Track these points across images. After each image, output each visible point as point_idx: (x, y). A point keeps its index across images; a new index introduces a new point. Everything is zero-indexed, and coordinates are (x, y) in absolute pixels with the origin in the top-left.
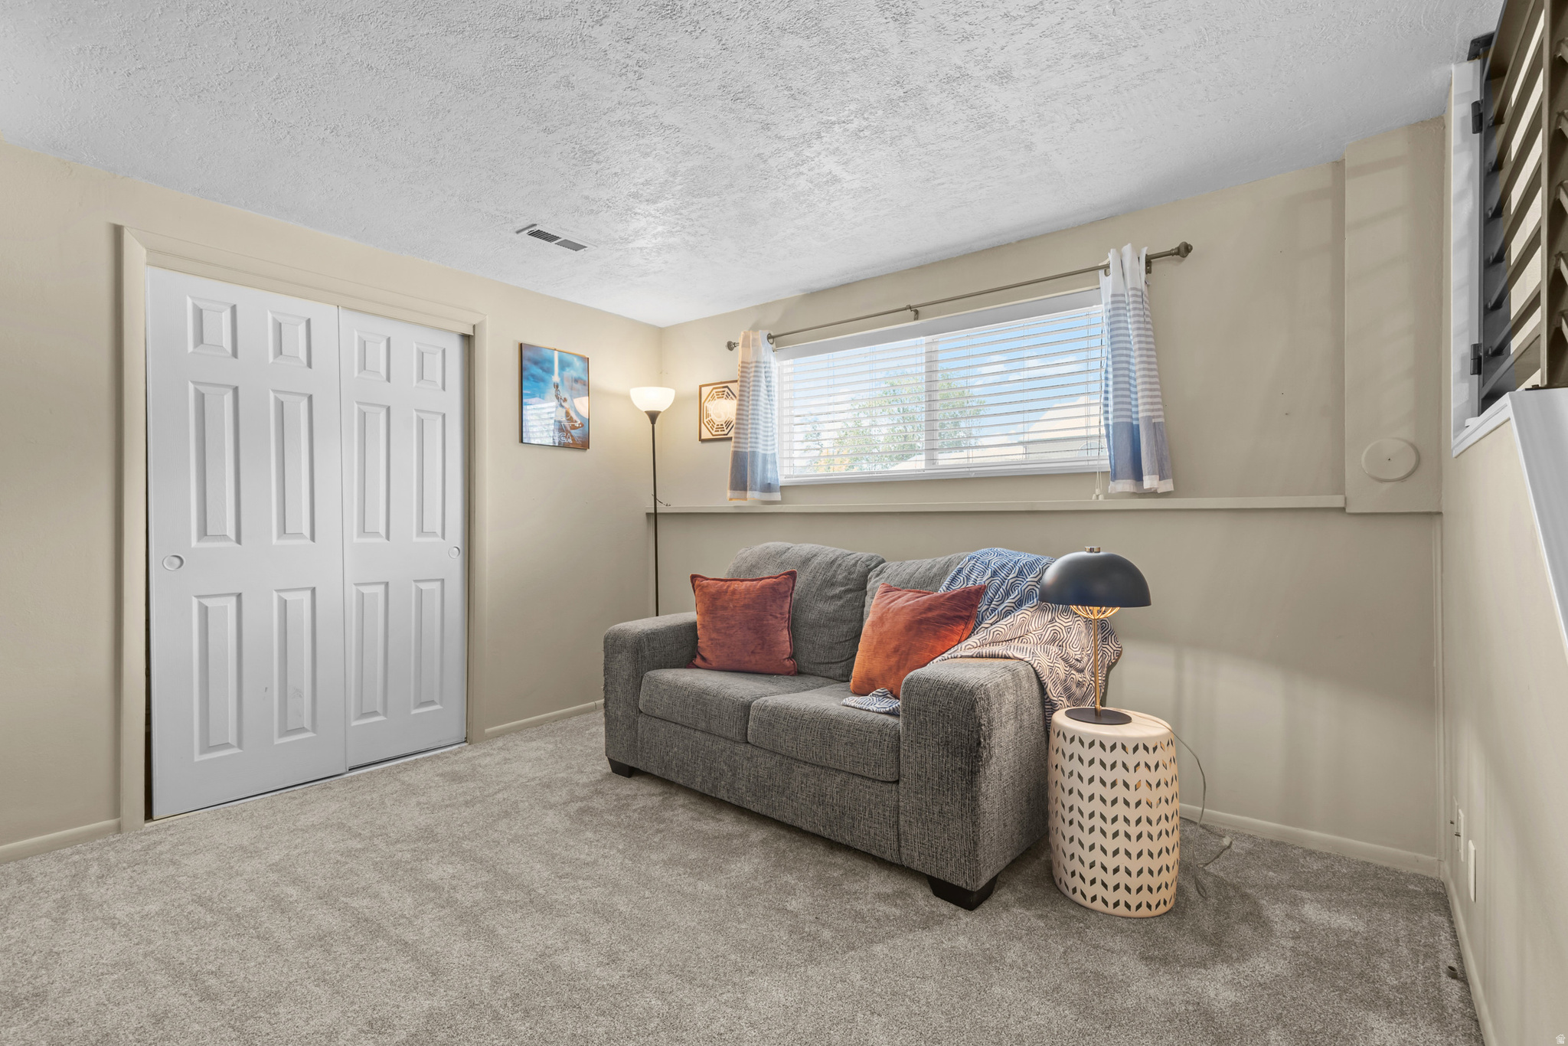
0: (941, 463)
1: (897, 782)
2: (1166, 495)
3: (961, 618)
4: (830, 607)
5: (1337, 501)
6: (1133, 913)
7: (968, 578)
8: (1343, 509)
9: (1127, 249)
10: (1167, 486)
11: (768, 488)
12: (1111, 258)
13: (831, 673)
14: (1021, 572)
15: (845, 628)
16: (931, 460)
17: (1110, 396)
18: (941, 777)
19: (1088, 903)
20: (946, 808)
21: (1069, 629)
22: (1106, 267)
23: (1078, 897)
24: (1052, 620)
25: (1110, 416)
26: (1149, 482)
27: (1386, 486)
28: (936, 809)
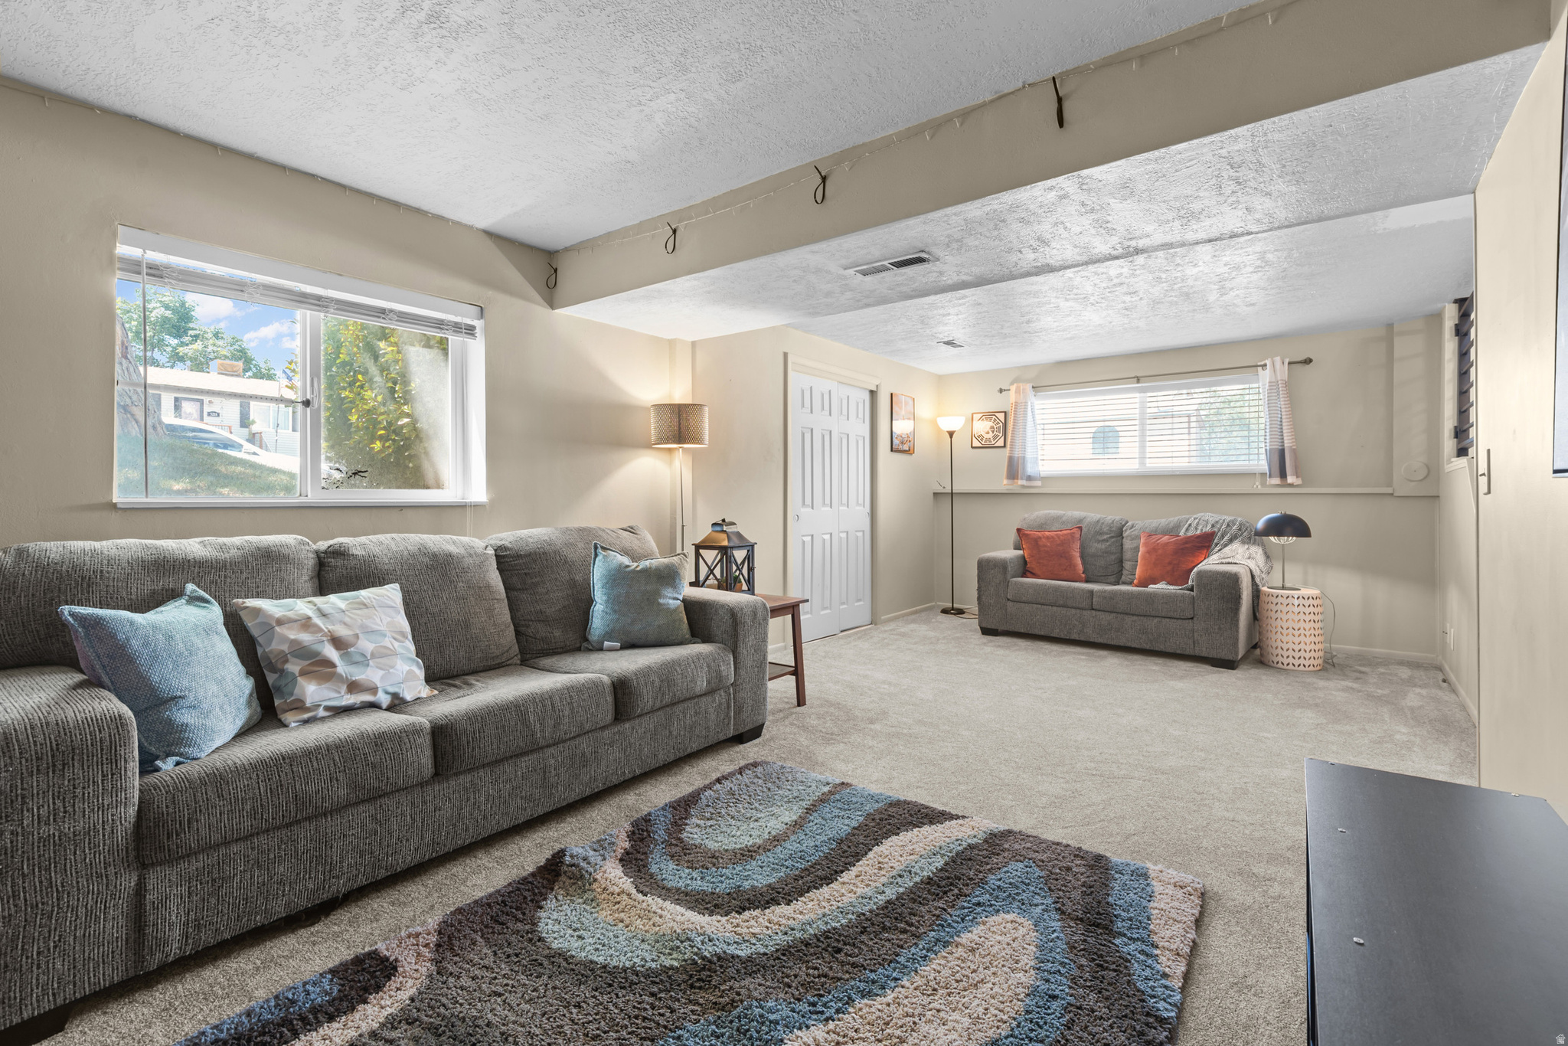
0: (1148, 465)
1: (1192, 618)
2: (1297, 486)
3: (1205, 547)
4: (1102, 546)
5: (1389, 490)
6: (1307, 669)
7: (1196, 529)
8: (1392, 494)
9: (1278, 359)
10: (1299, 481)
11: (1029, 478)
12: (1268, 362)
13: (1109, 581)
14: (1228, 525)
15: (1113, 557)
16: (1142, 463)
17: (1268, 437)
18: (1219, 613)
19: (1285, 667)
20: (1222, 626)
21: (1256, 553)
22: (1265, 365)
23: (1280, 665)
24: (1248, 549)
25: (1268, 444)
26: (1290, 479)
27: (1413, 484)
28: (1216, 627)
